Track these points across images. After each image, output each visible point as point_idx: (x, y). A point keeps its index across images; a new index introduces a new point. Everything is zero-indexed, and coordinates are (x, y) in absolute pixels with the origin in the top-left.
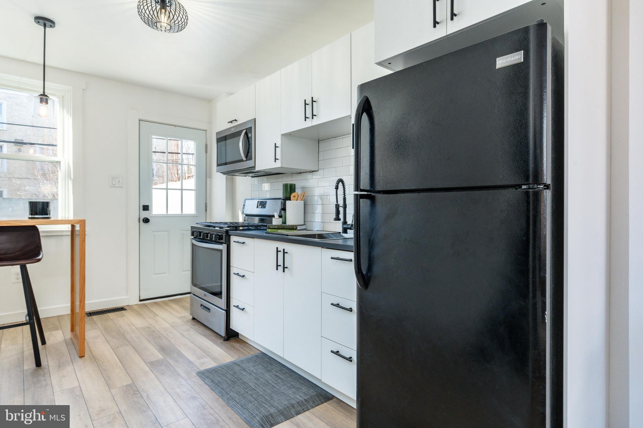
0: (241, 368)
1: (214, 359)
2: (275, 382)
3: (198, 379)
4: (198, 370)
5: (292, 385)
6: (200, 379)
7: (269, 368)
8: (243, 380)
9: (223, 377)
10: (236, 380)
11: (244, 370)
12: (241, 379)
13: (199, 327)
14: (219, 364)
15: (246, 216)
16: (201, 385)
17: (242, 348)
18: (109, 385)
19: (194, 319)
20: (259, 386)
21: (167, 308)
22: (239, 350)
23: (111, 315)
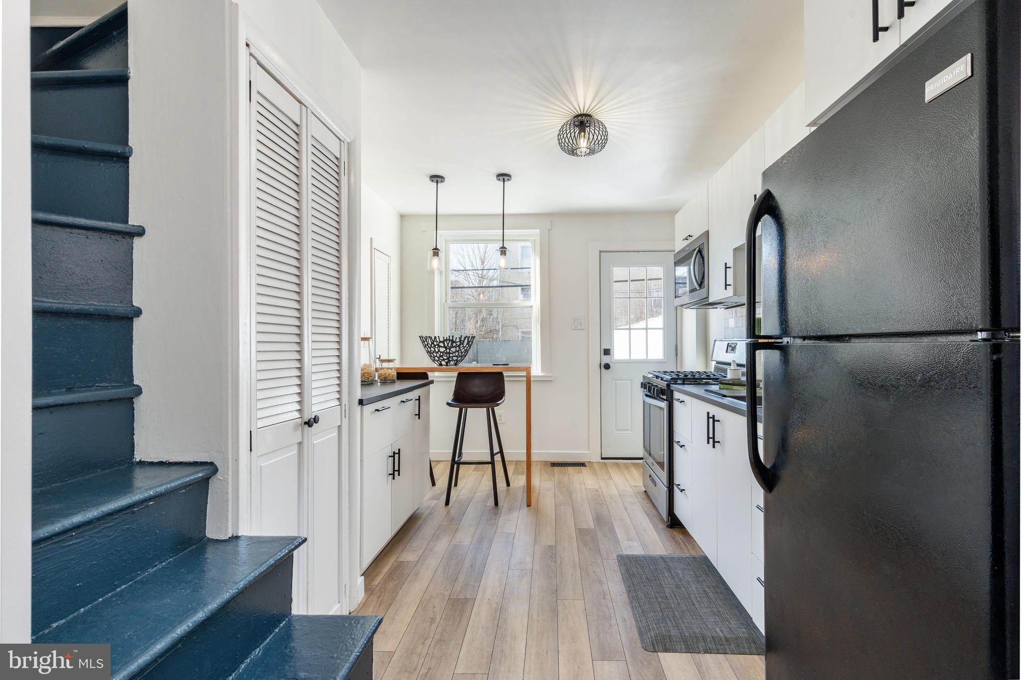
0: (666, 567)
1: (644, 545)
2: (698, 598)
3: (616, 563)
4: (621, 553)
5: (719, 612)
6: (617, 564)
7: (701, 579)
8: (660, 581)
9: (640, 570)
10: (653, 579)
11: (669, 570)
12: (659, 580)
13: (647, 503)
14: (647, 553)
15: (717, 363)
16: (615, 571)
17: (684, 543)
18: (536, 541)
19: (645, 491)
20: (675, 596)
21: (626, 472)
22: (679, 544)
23: (570, 469)
